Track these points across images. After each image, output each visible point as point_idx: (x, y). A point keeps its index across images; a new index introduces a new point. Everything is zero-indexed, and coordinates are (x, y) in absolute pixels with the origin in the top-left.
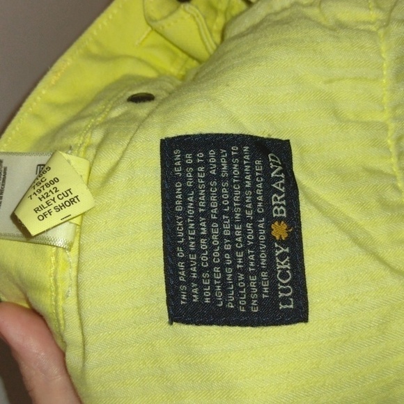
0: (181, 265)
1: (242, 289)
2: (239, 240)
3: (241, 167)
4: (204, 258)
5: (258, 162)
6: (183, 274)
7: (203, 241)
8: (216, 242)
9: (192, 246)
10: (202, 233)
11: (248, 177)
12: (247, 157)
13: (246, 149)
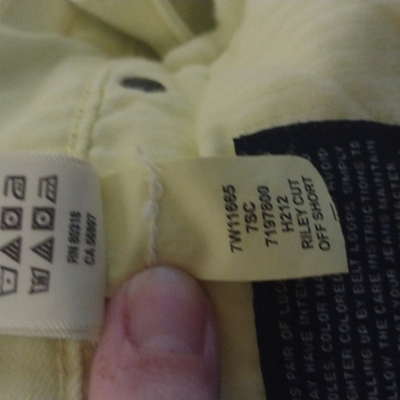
0: (288, 353)
1: (390, 383)
2: (379, 300)
3: (369, 175)
4: (326, 336)
5: (390, 167)
6: (292, 367)
7: (321, 308)
8: (341, 308)
9: (303, 317)
10: (319, 294)
11: (381, 192)
12: (374, 159)
13: (370, 145)
